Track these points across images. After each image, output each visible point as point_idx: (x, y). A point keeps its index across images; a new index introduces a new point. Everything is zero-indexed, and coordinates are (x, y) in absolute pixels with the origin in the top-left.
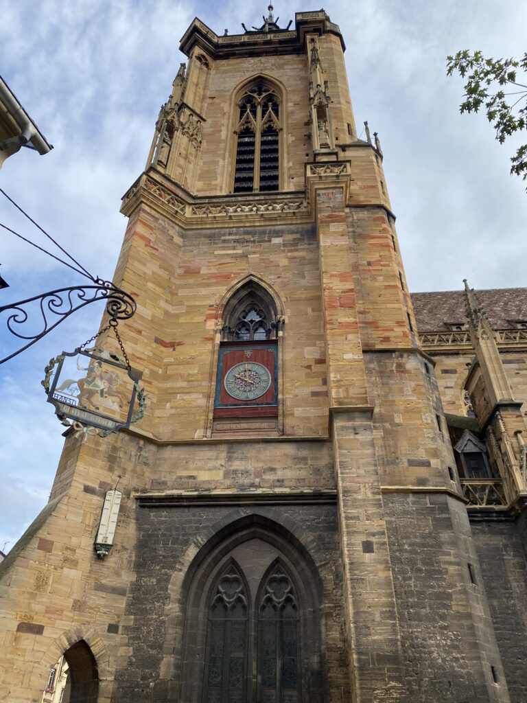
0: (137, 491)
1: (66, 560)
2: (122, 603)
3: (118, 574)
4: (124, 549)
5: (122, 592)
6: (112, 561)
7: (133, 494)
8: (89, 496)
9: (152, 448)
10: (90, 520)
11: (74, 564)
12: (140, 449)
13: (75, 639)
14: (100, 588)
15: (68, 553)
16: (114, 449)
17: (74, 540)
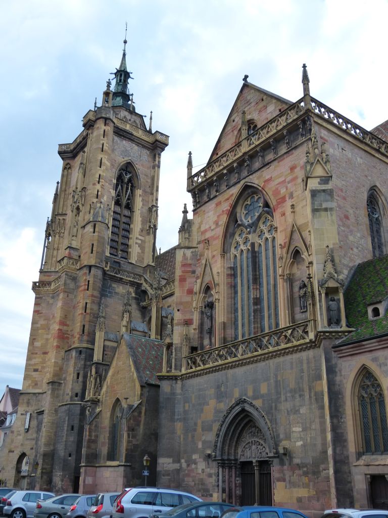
0: (36, 410)
1: (18, 434)
2: (34, 442)
3: (32, 435)
4: (34, 428)
5: (34, 439)
6: (30, 432)
7: (35, 411)
8: (22, 416)
9: (41, 395)
10: (23, 423)
11: (20, 435)
12: (37, 397)
13: (22, 452)
14: (28, 439)
15: (18, 433)
16: (29, 400)
17: (19, 429)
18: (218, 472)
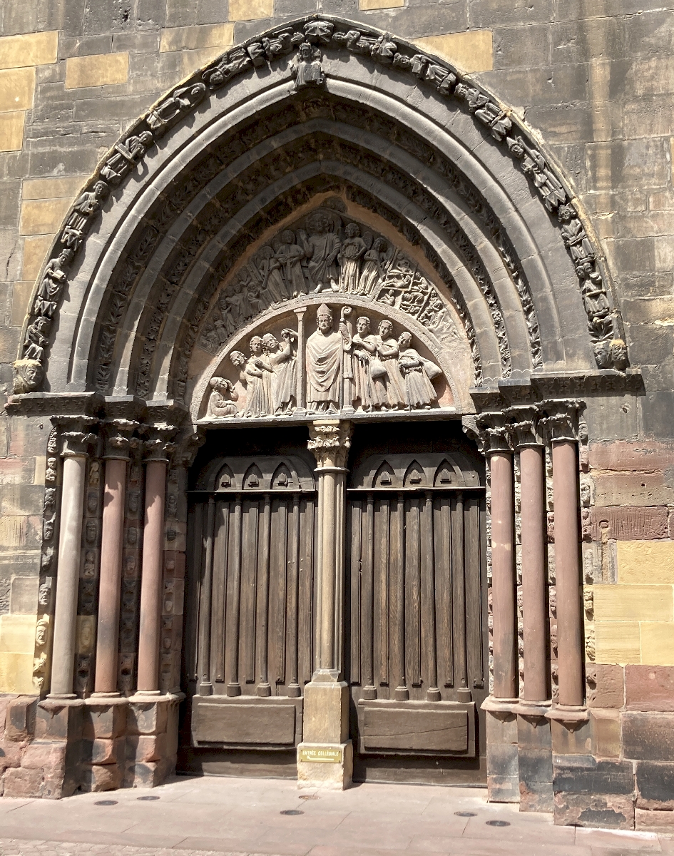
18: (56, 484)
